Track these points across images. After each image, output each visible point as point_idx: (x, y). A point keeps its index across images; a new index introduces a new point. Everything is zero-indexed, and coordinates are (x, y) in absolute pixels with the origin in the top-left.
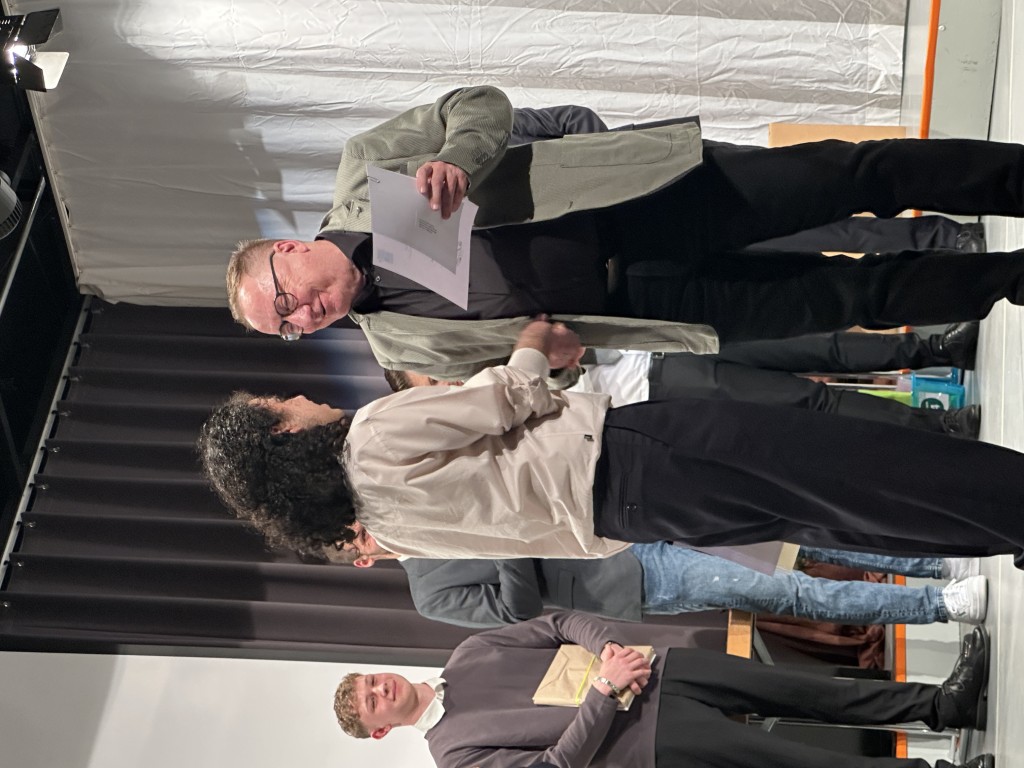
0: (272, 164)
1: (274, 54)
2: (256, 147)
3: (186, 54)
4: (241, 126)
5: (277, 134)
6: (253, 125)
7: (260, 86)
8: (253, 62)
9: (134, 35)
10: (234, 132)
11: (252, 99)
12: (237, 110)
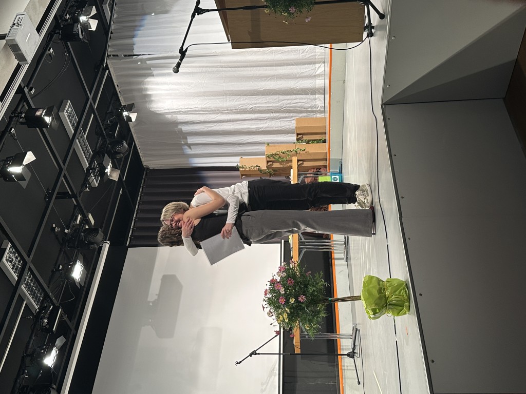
0: (185, 135)
1: (183, 110)
2: (181, 131)
3: (163, 112)
4: (177, 127)
5: (185, 128)
6: (180, 127)
7: (181, 118)
8: (179, 112)
9: (151, 108)
10: (176, 128)
11: (179, 121)
12: (176, 123)
